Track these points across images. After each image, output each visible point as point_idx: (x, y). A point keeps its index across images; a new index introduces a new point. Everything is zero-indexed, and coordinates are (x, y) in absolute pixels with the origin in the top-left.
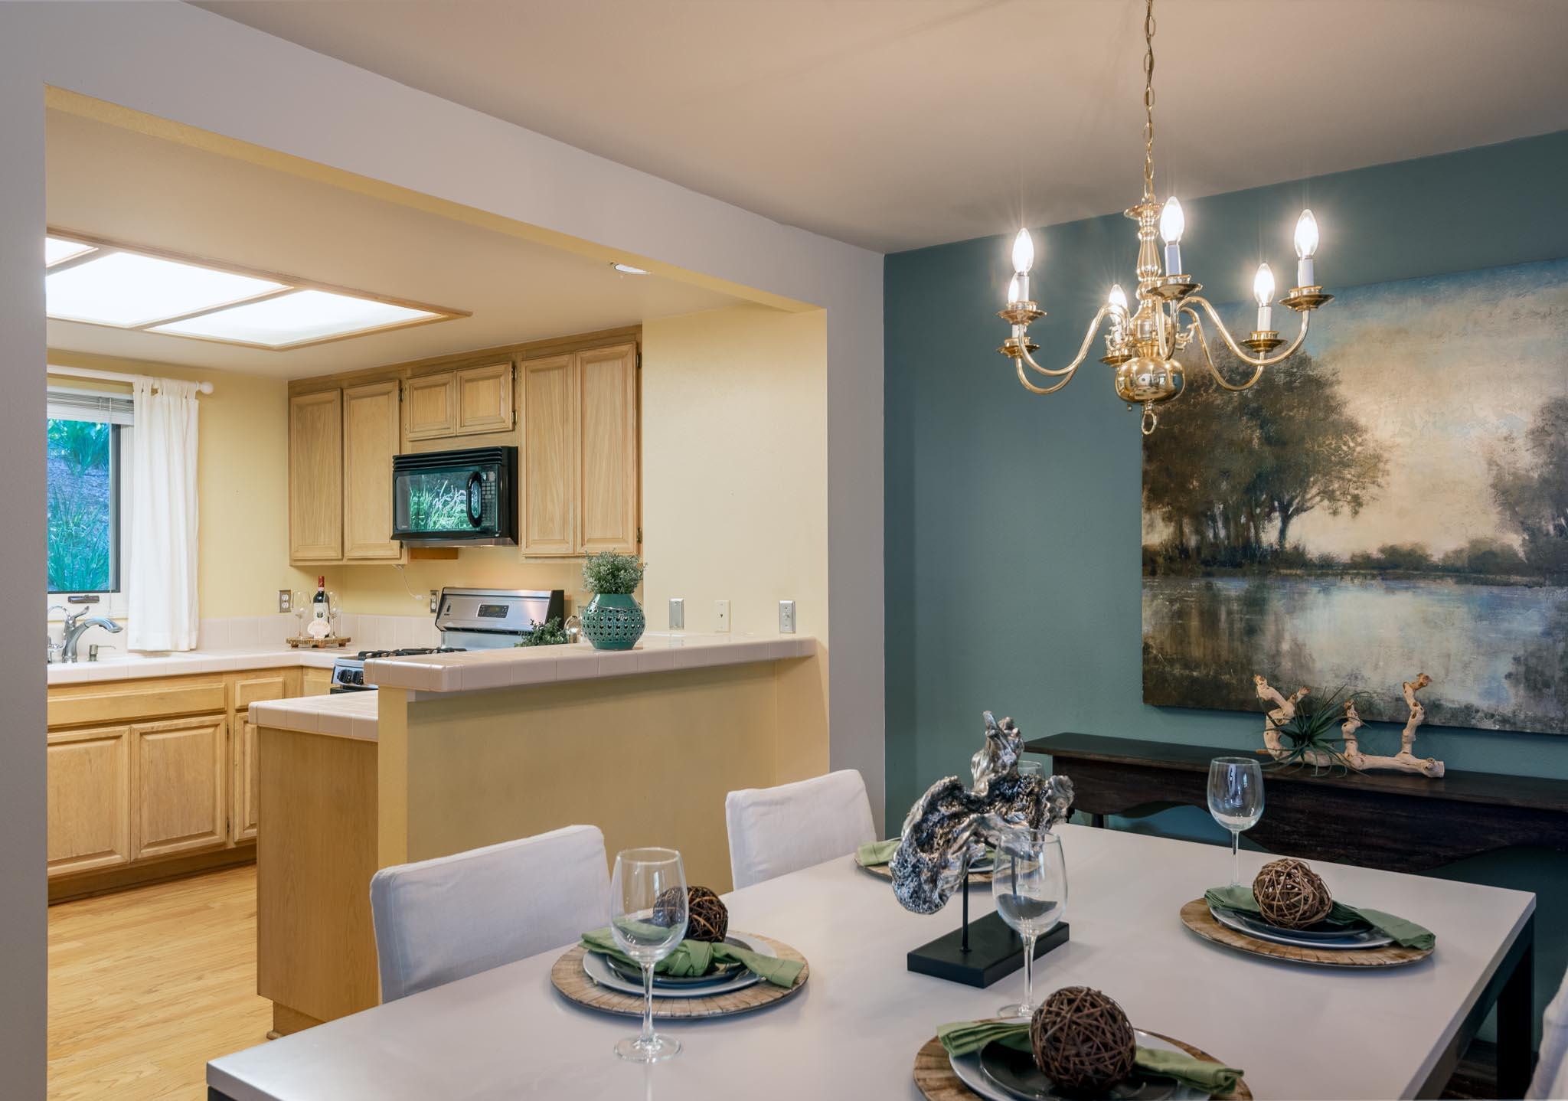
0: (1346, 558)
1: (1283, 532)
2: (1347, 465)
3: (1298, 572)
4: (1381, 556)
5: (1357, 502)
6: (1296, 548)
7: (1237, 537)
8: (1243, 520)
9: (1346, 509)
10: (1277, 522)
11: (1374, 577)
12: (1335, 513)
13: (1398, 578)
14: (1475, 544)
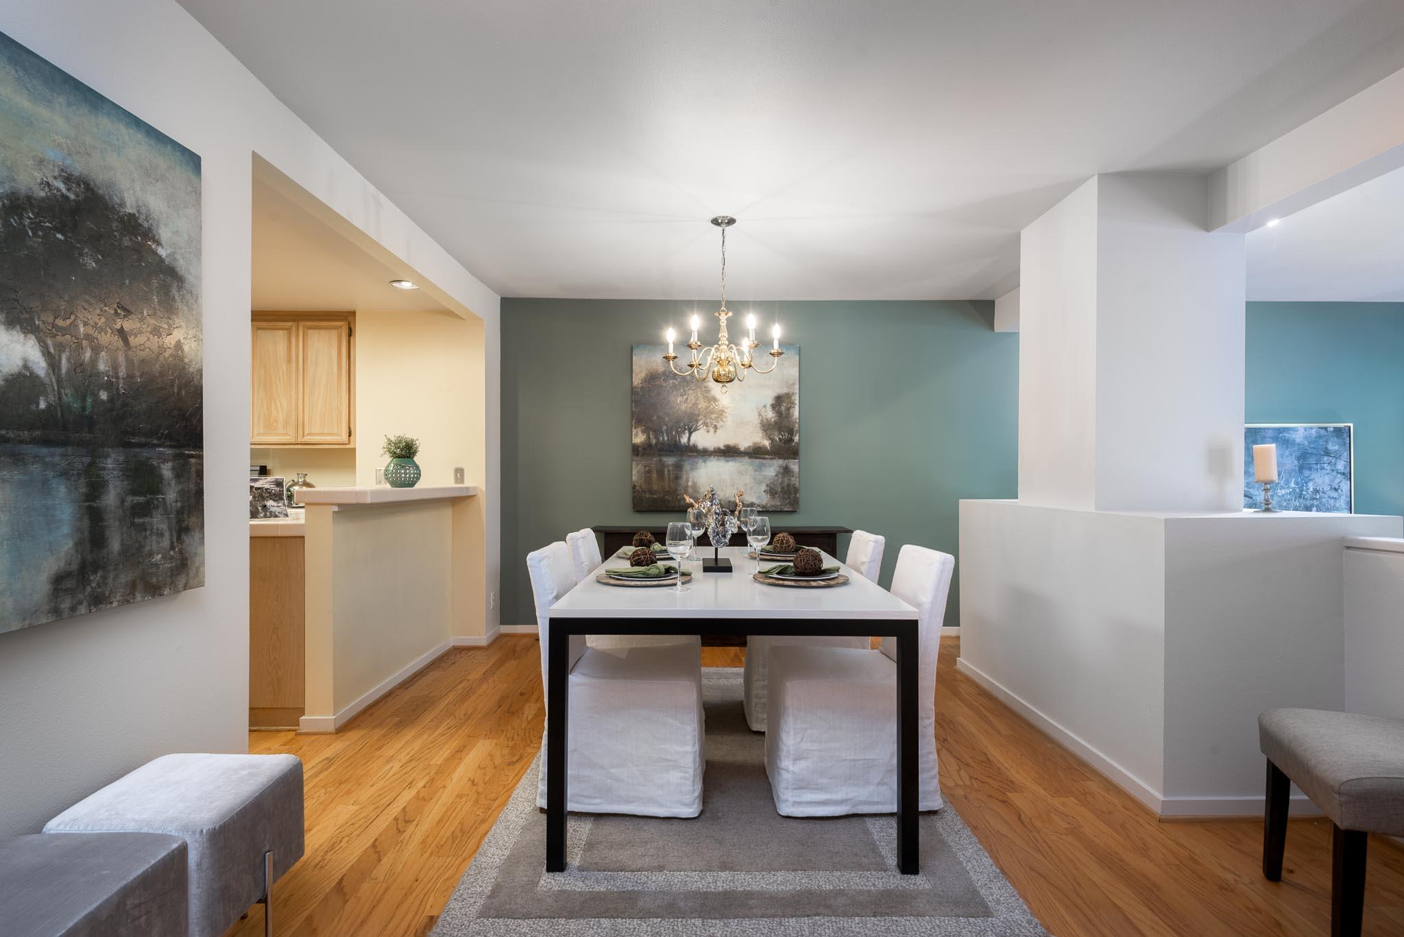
0: (712, 449)
1: (689, 438)
2: (712, 414)
3: (695, 454)
4: (724, 448)
5: (716, 427)
6: (694, 445)
7: (671, 440)
8: (674, 433)
9: (712, 430)
10: (687, 435)
11: (722, 456)
12: (708, 431)
13: (730, 456)
14: (754, 444)
